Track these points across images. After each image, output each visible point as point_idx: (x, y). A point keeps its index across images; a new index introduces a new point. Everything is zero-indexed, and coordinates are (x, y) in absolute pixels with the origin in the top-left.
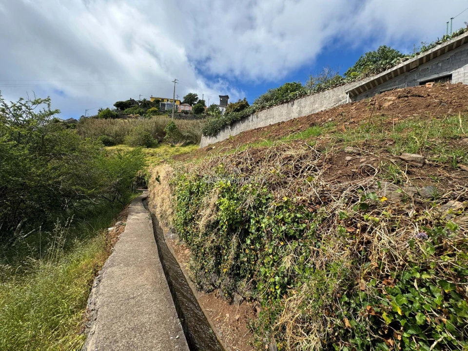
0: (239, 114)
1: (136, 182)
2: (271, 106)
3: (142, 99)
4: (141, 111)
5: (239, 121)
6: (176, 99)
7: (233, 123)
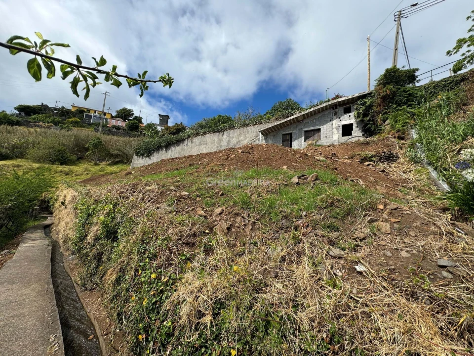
0: (174, 138)
1: (39, 206)
2: (205, 133)
3: (59, 106)
4: (56, 120)
5: (175, 144)
6: (106, 111)
7: (168, 145)
